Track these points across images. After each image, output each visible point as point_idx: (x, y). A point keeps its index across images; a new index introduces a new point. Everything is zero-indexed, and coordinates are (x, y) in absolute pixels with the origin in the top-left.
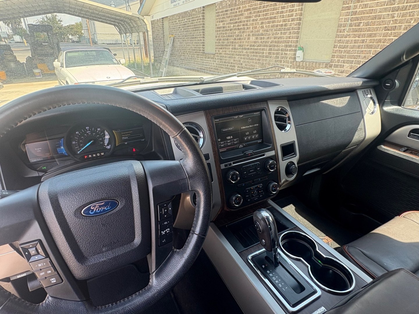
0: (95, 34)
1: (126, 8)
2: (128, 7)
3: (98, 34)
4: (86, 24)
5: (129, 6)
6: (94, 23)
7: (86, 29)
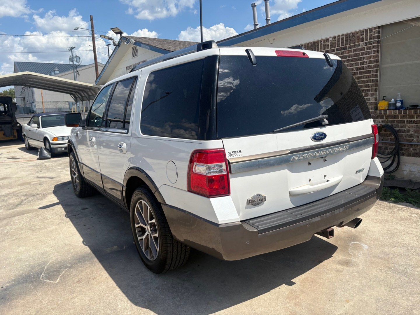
0: (33, 102)
1: (73, 74)
2: (75, 73)
3: (37, 102)
4: (21, 92)
5: (78, 72)
6: (32, 91)
7: (21, 98)
